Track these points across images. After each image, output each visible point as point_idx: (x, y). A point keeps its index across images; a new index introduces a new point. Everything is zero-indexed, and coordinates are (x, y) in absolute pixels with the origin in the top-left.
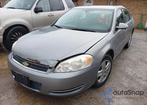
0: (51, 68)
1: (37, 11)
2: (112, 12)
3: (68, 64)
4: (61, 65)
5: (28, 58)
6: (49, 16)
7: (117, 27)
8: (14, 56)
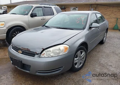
0: (37, 54)
1: (32, 16)
2: (87, 15)
3: (50, 51)
4: (45, 52)
5: (22, 48)
6: (42, 19)
7: (91, 26)
8: (12, 47)
